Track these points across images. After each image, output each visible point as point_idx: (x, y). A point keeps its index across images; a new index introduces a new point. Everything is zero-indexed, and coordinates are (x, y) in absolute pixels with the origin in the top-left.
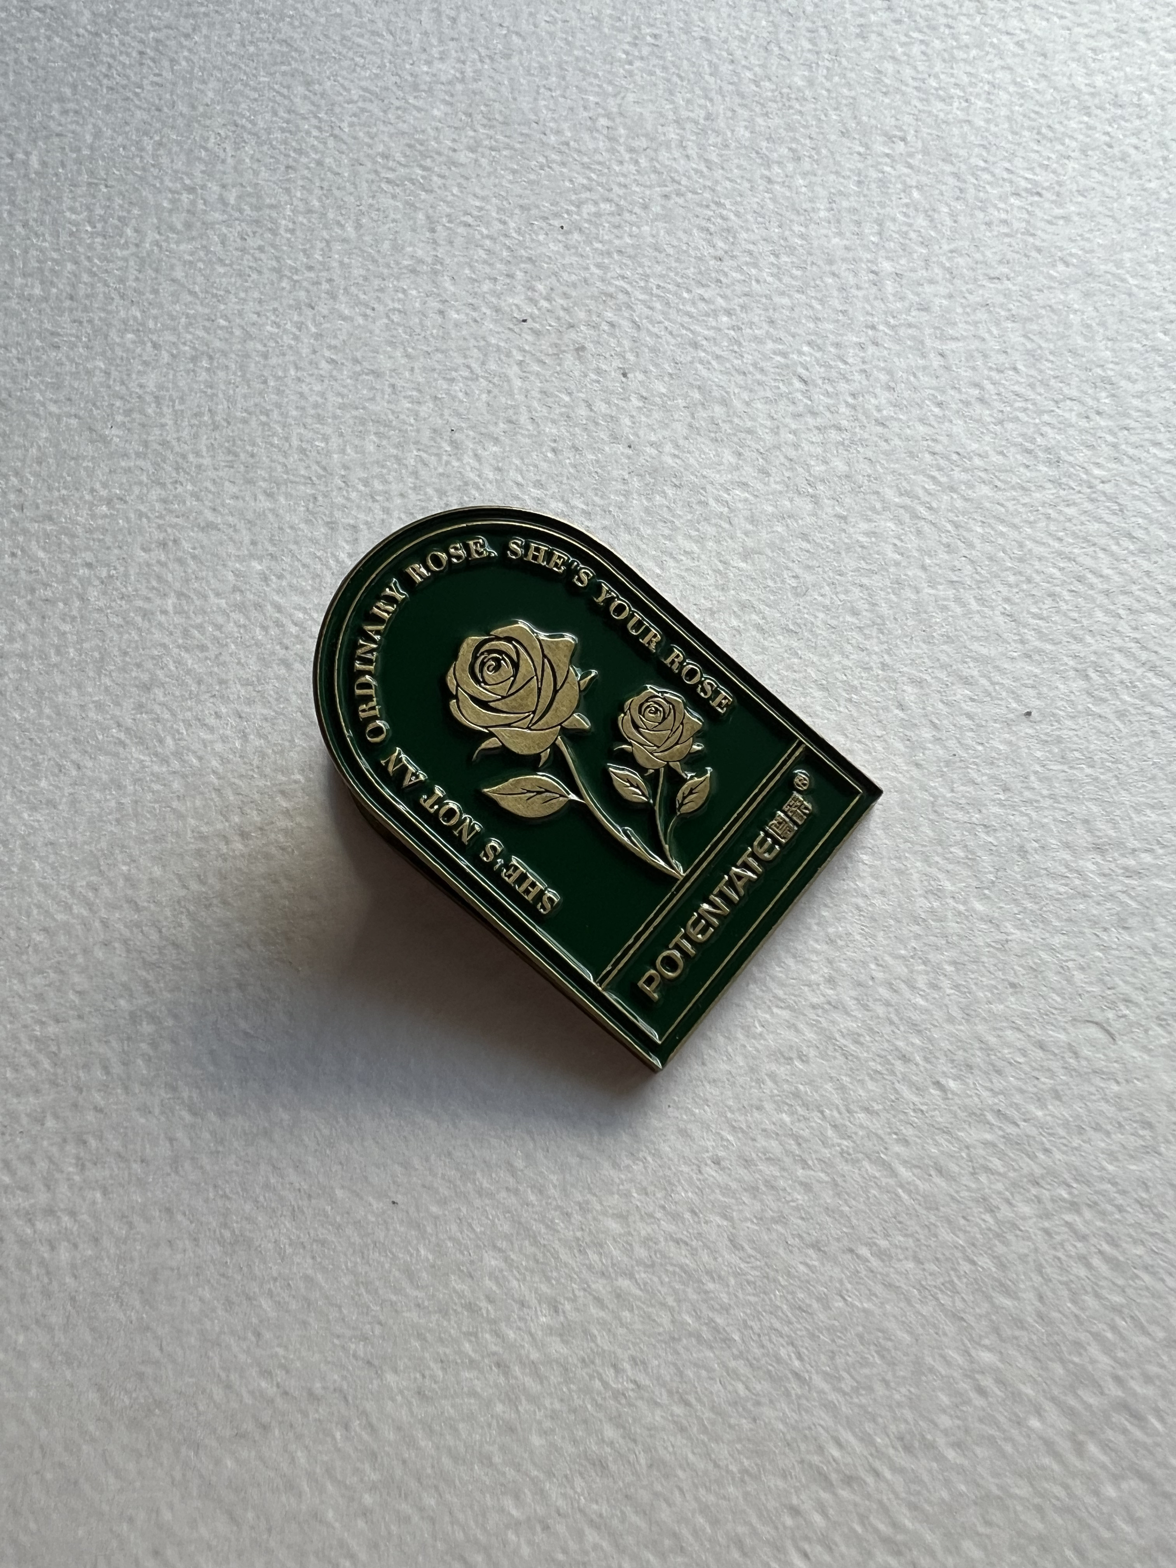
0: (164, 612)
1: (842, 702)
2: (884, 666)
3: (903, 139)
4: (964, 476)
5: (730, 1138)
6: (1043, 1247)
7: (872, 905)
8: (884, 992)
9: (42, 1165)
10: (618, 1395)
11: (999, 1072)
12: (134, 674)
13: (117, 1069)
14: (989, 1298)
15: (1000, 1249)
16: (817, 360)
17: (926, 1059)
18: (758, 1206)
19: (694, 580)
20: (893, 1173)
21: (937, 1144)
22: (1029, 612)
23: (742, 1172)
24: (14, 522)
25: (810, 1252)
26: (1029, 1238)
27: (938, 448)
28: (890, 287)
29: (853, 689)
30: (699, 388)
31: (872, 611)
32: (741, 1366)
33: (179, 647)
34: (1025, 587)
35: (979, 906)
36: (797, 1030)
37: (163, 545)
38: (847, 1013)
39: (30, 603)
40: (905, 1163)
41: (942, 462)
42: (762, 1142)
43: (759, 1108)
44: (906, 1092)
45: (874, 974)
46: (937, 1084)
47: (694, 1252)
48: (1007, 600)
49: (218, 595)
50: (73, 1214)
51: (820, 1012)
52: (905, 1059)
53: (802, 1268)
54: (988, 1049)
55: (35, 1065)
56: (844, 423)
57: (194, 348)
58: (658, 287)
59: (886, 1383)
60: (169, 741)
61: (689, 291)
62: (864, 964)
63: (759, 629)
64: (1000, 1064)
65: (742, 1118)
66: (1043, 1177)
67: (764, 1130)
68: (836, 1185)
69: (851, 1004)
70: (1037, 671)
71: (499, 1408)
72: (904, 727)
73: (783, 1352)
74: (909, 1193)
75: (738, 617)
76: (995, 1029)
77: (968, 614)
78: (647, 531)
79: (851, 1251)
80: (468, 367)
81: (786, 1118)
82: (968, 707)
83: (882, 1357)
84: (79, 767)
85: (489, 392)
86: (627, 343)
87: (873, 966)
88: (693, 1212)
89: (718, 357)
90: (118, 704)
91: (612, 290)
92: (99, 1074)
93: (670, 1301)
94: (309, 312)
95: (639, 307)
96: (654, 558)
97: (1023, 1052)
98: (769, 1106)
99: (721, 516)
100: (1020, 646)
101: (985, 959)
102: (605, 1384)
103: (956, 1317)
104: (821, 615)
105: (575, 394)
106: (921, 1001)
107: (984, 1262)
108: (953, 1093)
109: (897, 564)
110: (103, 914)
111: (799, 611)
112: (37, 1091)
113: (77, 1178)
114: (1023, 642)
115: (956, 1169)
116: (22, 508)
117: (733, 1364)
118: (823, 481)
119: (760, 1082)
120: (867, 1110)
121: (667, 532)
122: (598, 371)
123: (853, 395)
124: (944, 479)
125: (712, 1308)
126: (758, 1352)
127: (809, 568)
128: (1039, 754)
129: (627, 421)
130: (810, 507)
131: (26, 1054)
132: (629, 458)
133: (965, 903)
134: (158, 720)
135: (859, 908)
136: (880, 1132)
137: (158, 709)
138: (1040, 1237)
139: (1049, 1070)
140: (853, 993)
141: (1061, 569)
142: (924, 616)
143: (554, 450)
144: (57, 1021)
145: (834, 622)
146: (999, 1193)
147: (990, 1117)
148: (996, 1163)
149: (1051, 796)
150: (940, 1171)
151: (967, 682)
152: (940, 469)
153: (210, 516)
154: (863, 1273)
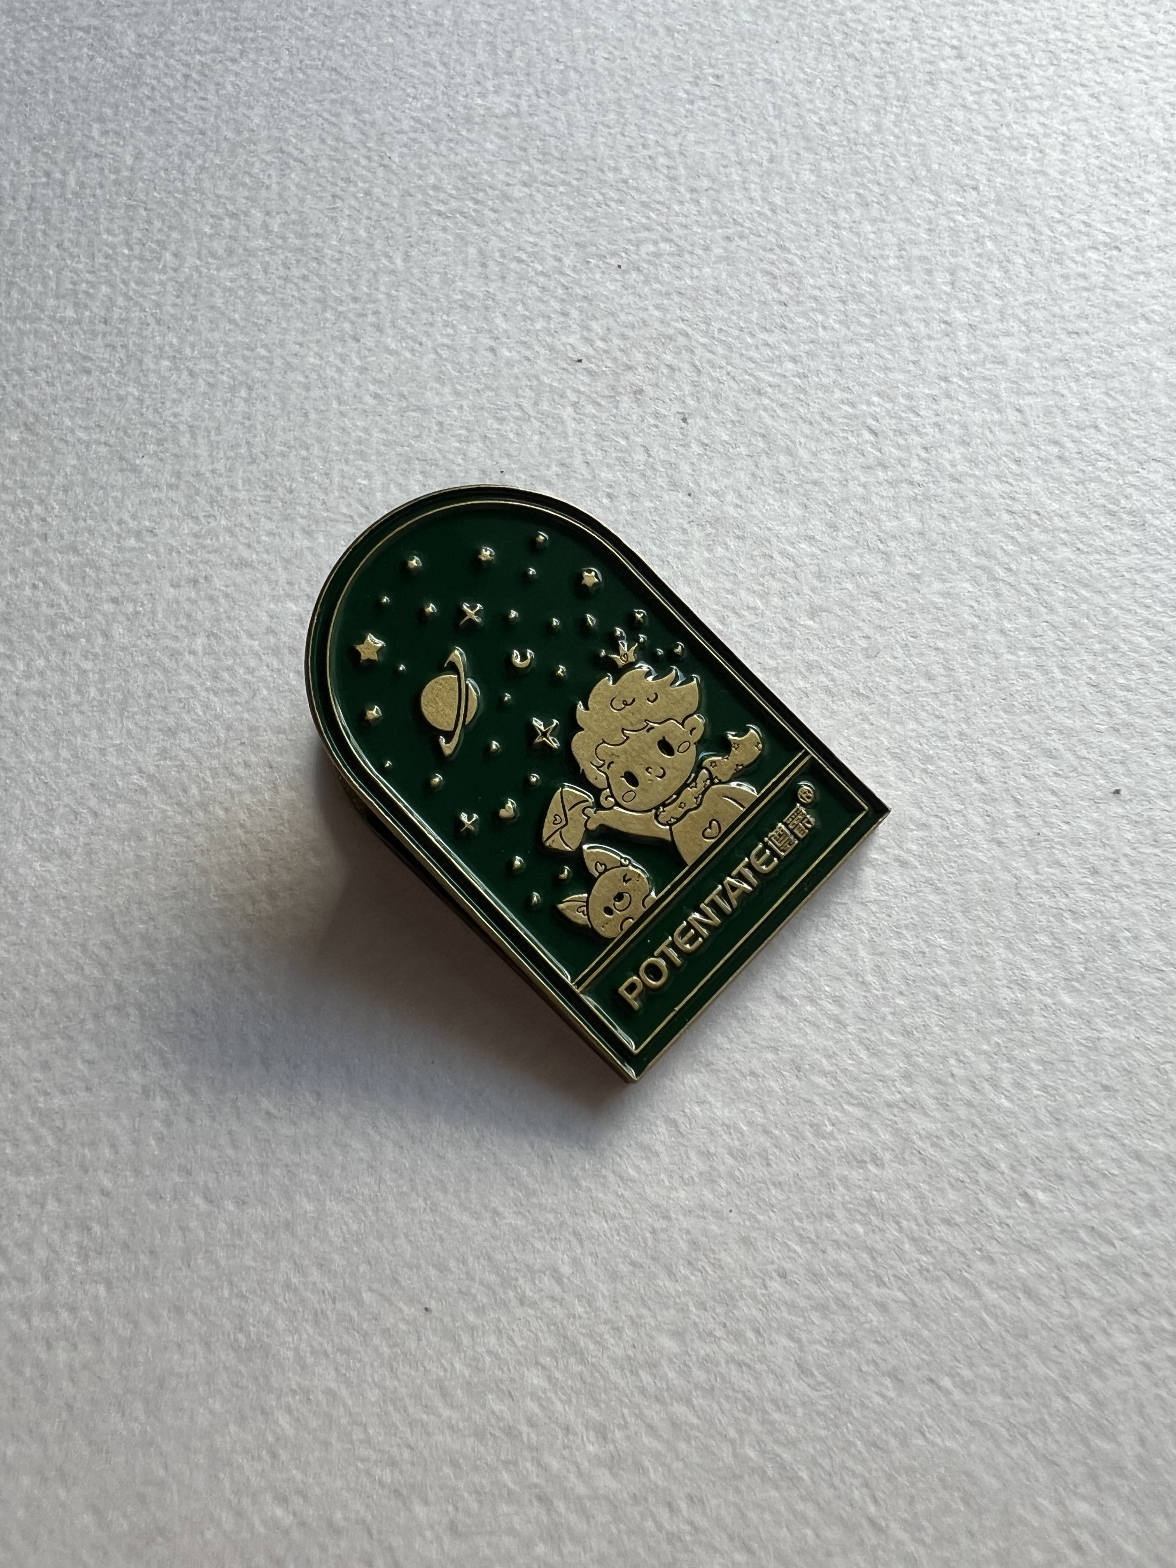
0: (193, 653)
1: (917, 772)
2: (962, 735)
3: (975, 188)
4: (1043, 537)
5: (798, 1249)
6: (1145, 1384)
7: (951, 994)
8: (965, 1090)
9: (41, 1253)
10: (673, 1538)
11: (1092, 1184)
12: (159, 717)
13: (126, 1148)
14: (1085, 1442)
15: (1097, 1384)
16: (888, 412)
17: (1012, 1168)
18: (829, 1327)
19: (758, 637)
20: (978, 1295)
21: (1026, 1264)
22: (1116, 683)
23: (813, 1289)
24: (36, 552)
25: (887, 1381)
26: (1129, 1374)
27: (1017, 507)
28: (963, 339)
29: (928, 759)
30: (763, 436)
31: (948, 676)
32: (810, 1510)
33: (207, 690)
34: (1111, 656)
35: (1067, 1000)
36: (871, 1130)
37: (195, 582)
38: (926, 1114)
39: (51, 639)
40: (990, 1283)
41: (1021, 521)
42: (832, 1254)
43: (831, 1217)
44: (989, 1202)
45: (955, 1071)
46: (1025, 1196)
47: (757, 1377)
48: (1092, 669)
49: (251, 636)
50: (73, 1310)
51: (896, 1110)
52: (990, 1166)
53: (877, 1400)
54: (1080, 1159)
55: (37, 1140)
56: (917, 478)
57: (234, 378)
58: (720, 330)
59: (971, 1534)
60: (194, 790)
61: (752, 335)
62: (944, 1059)
63: (828, 691)
64: (1093, 1175)
65: (810, 1227)
66: (1142, 1304)
67: (836, 1241)
68: (914, 1305)
69: (930, 1103)
70: (1127, 746)
71: (540, 1549)
72: (984, 801)
73: (856, 1494)
74: (995, 1317)
75: (804, 677)
76: (1087, 1136)
77: (1052, 682)
78: (707, 584)
79: (932, 1381)
80: (520, 406)
81: (860, 1229)
82: (1052, 782)
83: (967, 1504)
84: (95, 814)
85: (541, 433)
86: (687, 389)
87: (952, 1061)
88: (757, 1332)
89: (782, 405)
90: (139, 749)
91: (671, 331)
92: (107, 1153)
93: (732, 1433)
94: (354, 345)
95: (699, 351)
96: (715, 612)
97: (1117, 1162)
98: (840, 1214)
99: (786, 571)
100: (1107, 719)
101: (1074, 1058)
102: (659, 1526)
103: (1049, 1461)
104: (894, 679)
105: (632, 437)
106: (1005, 1102)
107: (1080, 1399)
108: (1043, 1207)
109: (974, 627)
110: (117, 976)
111: (870, 674)
112: (38, 1170)
113: (79, 1269)
114: (1110, 715)
115: (1046, 1291)
116: (45, 537)
117: (800, 1507)
118: (894, 537)
119: (831, 1186)
120: (948, 1222)
121: (729, 585)
122: (656, 415)
123: (926, 449)
124: (1022, 540)
125: (777, 1442)
126: (828, 1493)
127: (881, 628)
128: (1129, 836)
129: (687, 468)
130: (881, 564)
131: (29, 1128)
132: (689, 506)
133: (1052, 996)
134: (182, 766)
135: (937, 998)
136: (962, 1248)
137: (183, 755)
138: (1139, 1371)
139: (1147, 1184)
140: (932, 1091)
141: (1149, 639)
142: (1004, 683)
143: (609, 496)
144: (63, 1092)
145: (906, 687)
146: (1095, 1320)
147: (1083, 1234)
148: (1090, 1287)
149: (1144, 882)
150: (1029, 1293)
151: (1050, 755)
152: (1019, 528)
153: (245, 553)
154: (946, 1407)
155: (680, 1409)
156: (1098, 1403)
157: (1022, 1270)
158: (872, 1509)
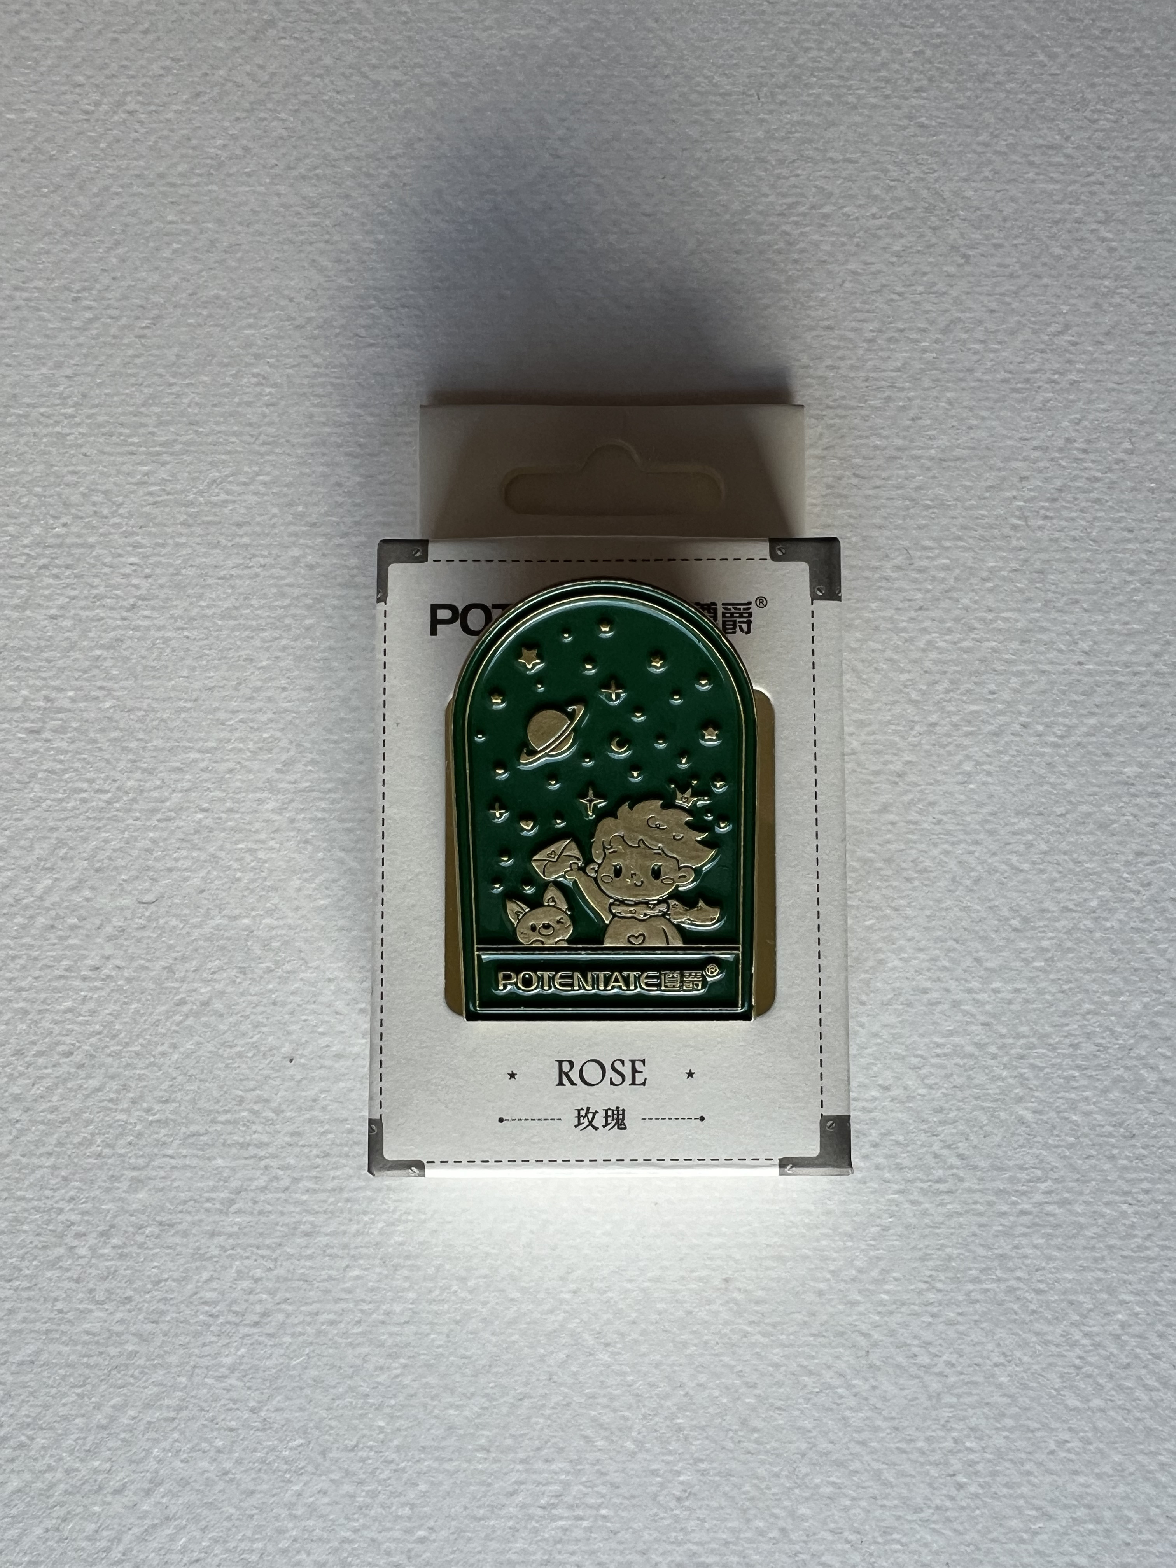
155: (287, 602)
156: (124, 749)
157: (188, 777)
158: (186, 633)
